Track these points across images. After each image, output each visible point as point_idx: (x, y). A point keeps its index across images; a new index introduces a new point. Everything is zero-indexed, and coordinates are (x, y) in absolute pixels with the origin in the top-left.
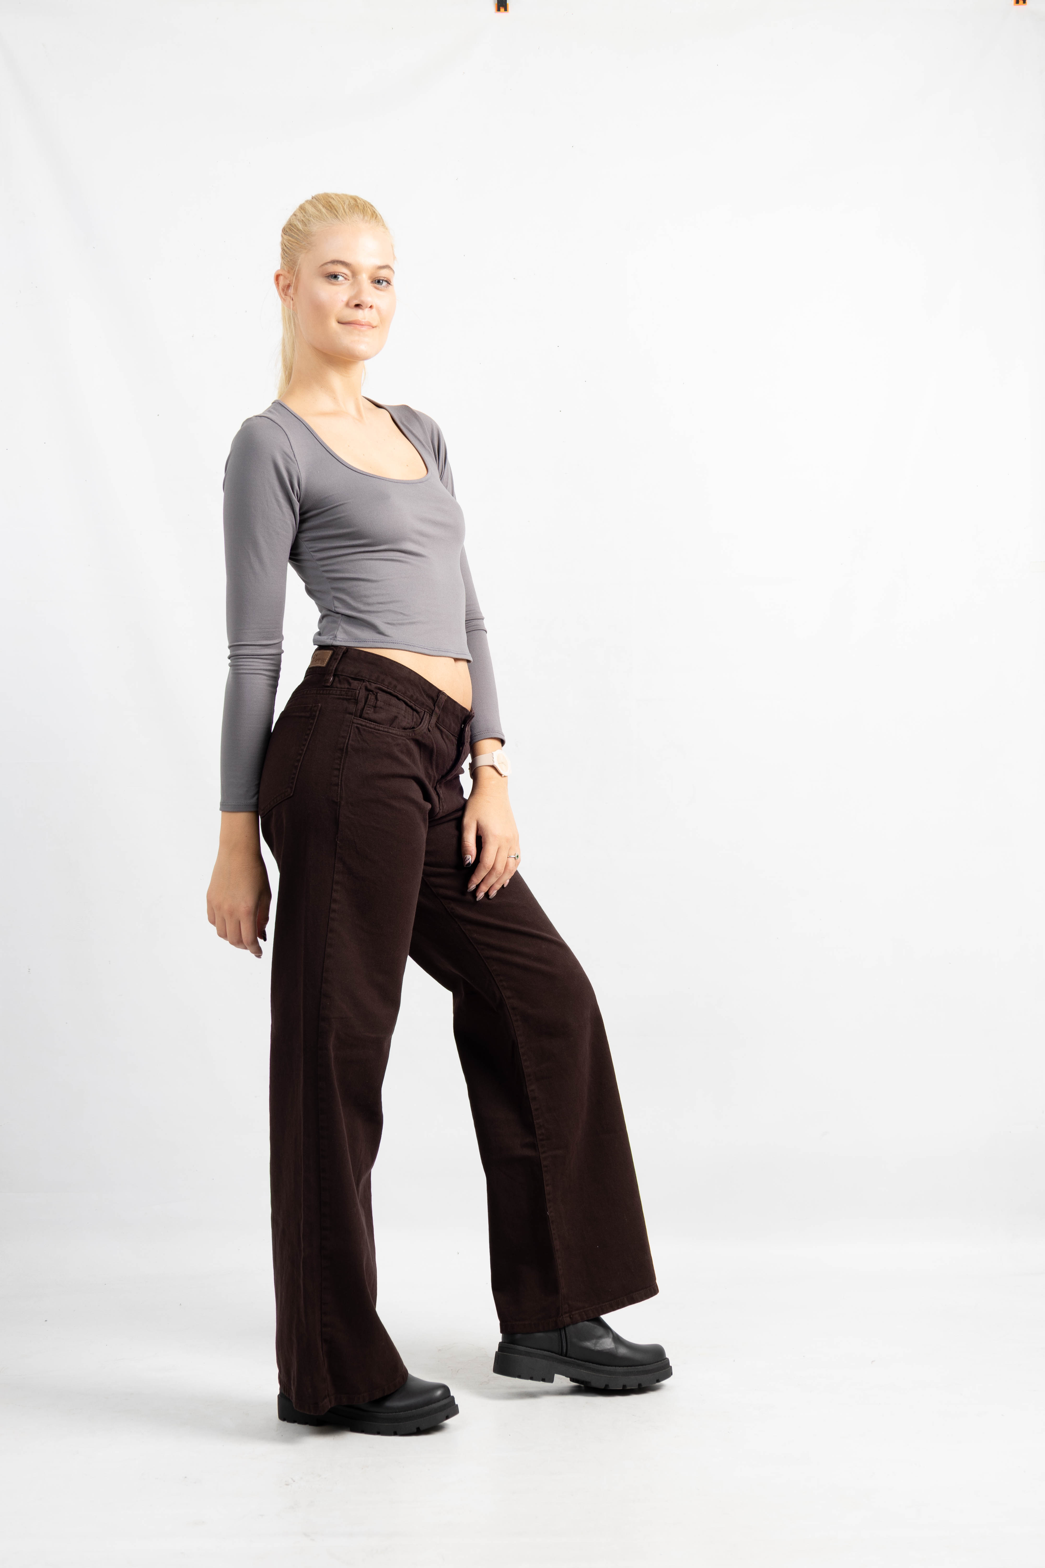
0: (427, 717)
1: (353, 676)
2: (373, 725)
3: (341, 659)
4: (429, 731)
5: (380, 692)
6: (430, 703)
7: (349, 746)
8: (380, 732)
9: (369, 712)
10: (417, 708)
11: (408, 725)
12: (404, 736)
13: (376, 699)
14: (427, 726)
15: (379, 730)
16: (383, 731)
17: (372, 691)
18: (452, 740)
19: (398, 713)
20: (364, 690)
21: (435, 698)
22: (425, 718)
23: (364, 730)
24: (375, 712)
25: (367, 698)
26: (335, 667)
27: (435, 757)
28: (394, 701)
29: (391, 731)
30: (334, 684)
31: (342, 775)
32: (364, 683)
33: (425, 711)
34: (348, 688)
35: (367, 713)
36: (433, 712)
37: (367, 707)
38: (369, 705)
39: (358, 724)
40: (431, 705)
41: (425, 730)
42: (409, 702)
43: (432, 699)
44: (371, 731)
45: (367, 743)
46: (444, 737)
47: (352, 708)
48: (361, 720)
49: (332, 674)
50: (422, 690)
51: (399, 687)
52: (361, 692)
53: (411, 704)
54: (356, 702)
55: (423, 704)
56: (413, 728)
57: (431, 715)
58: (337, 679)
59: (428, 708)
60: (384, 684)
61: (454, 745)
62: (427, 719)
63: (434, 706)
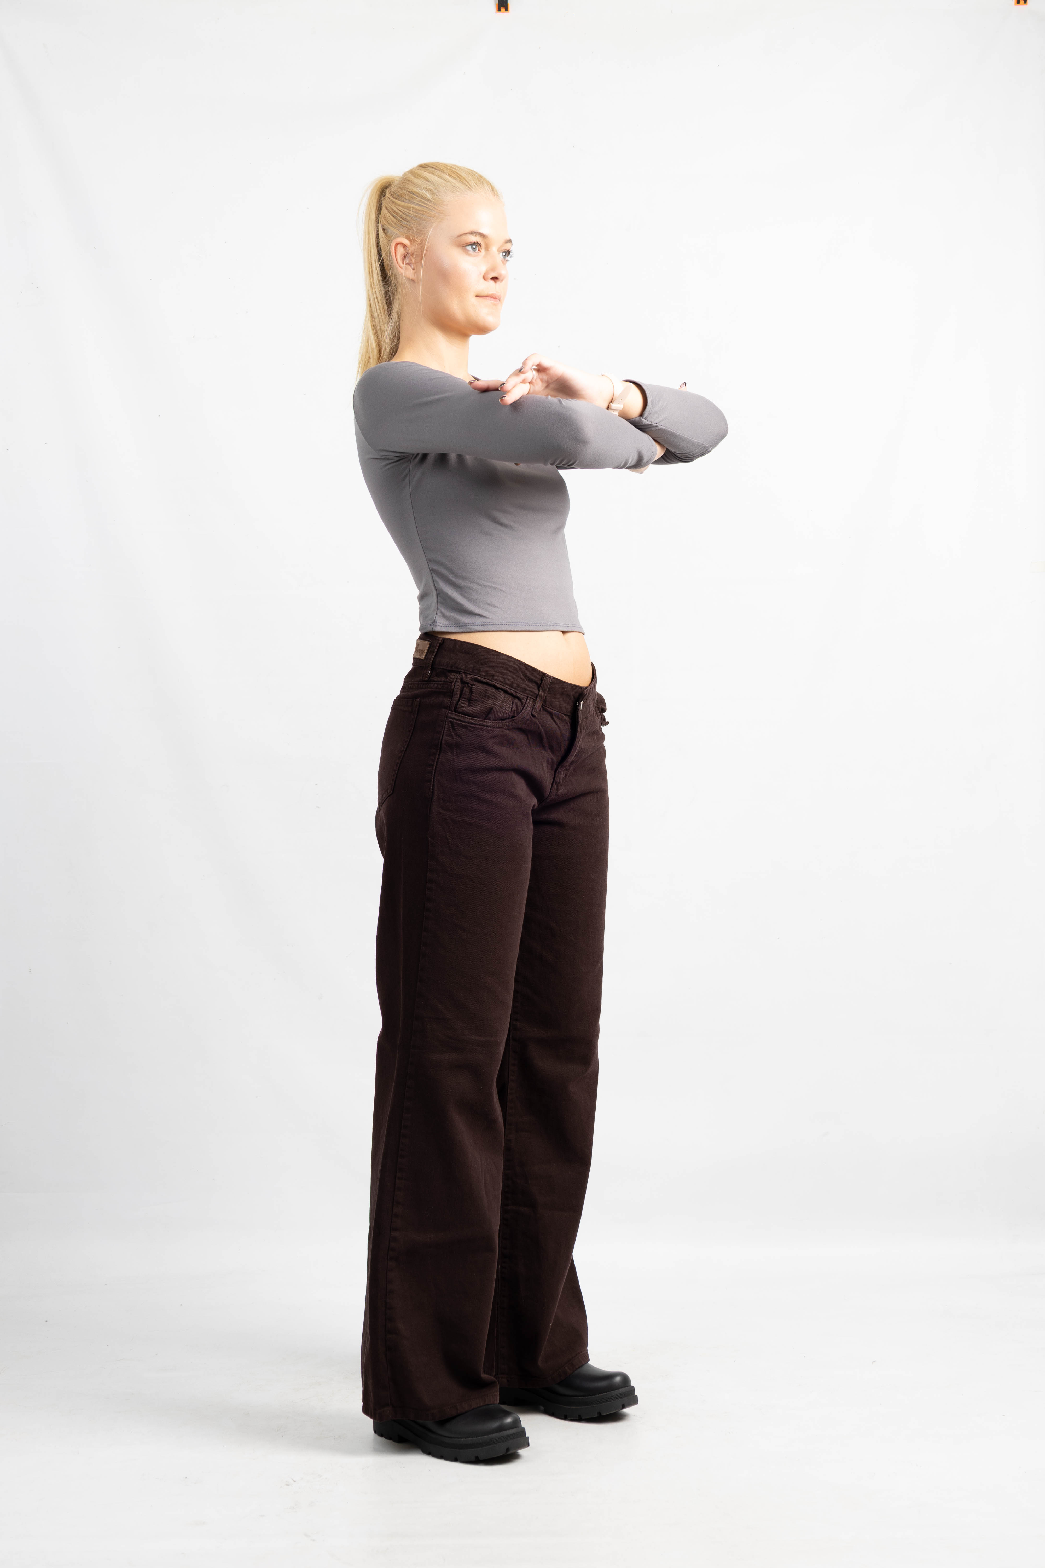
0: (530, 703)
1: (449, 669)
2: (468, 718)
3: (437, 651)
4: (534, 716)
5: (476, 683)
6: (533, 687)
7: (443, 742)
8: (474, 725)
9: (464, 706)
10: (518, 695)
11: (505, 715)
12: (502, 728)
13: (471, 692)
14: (531, 711)
15: (473, 724)
16: (478, 725)
17: (467, 683)
18: (565, 720)
19: (494, 704)
20: (459, 683)
21: (539, 682)
22: (526, 704)
23: (458, 724)
24: (469, 705)
25: (463, 690)
26: (432, 660)
27: (545, 740)
28: (492, 690)
29: (486, 724)
30: (432, 678)
31: (435, 771)
32: (460, 675)
33: (528, 697)
34: (444, 681)
35: (462, 707)
36: (537, 697)
37: (462, 700)
38: (463, 698)
39: (452, 718)
40: (536, 689)
41: (528, 717)
42: (508, 690)
43: (536, 682)
44: (465, 725)
45: (461, 738)
46: (555, 718)
47: (447, 700)
48: (455, 715)
49: (429, 668)
50: (522, 676)
51: (497, 675)
52: (456, 685)
53: (512, 692)
54: (451, 695)
55: (525, 690)
56: (513, 717)
57: (535, 700)
58: (434, 672)
59: (531, 694)
60: (480, 674)
61: (568, 724)
62: (530, 705)
63: (539, 689)
